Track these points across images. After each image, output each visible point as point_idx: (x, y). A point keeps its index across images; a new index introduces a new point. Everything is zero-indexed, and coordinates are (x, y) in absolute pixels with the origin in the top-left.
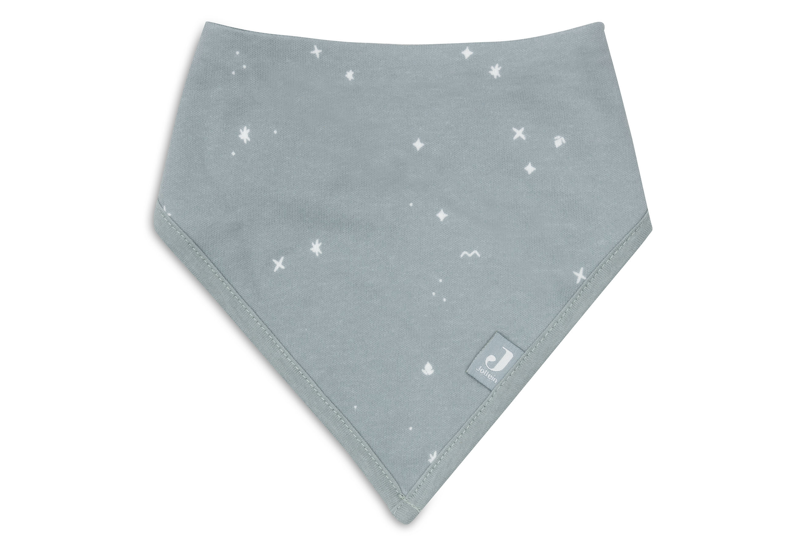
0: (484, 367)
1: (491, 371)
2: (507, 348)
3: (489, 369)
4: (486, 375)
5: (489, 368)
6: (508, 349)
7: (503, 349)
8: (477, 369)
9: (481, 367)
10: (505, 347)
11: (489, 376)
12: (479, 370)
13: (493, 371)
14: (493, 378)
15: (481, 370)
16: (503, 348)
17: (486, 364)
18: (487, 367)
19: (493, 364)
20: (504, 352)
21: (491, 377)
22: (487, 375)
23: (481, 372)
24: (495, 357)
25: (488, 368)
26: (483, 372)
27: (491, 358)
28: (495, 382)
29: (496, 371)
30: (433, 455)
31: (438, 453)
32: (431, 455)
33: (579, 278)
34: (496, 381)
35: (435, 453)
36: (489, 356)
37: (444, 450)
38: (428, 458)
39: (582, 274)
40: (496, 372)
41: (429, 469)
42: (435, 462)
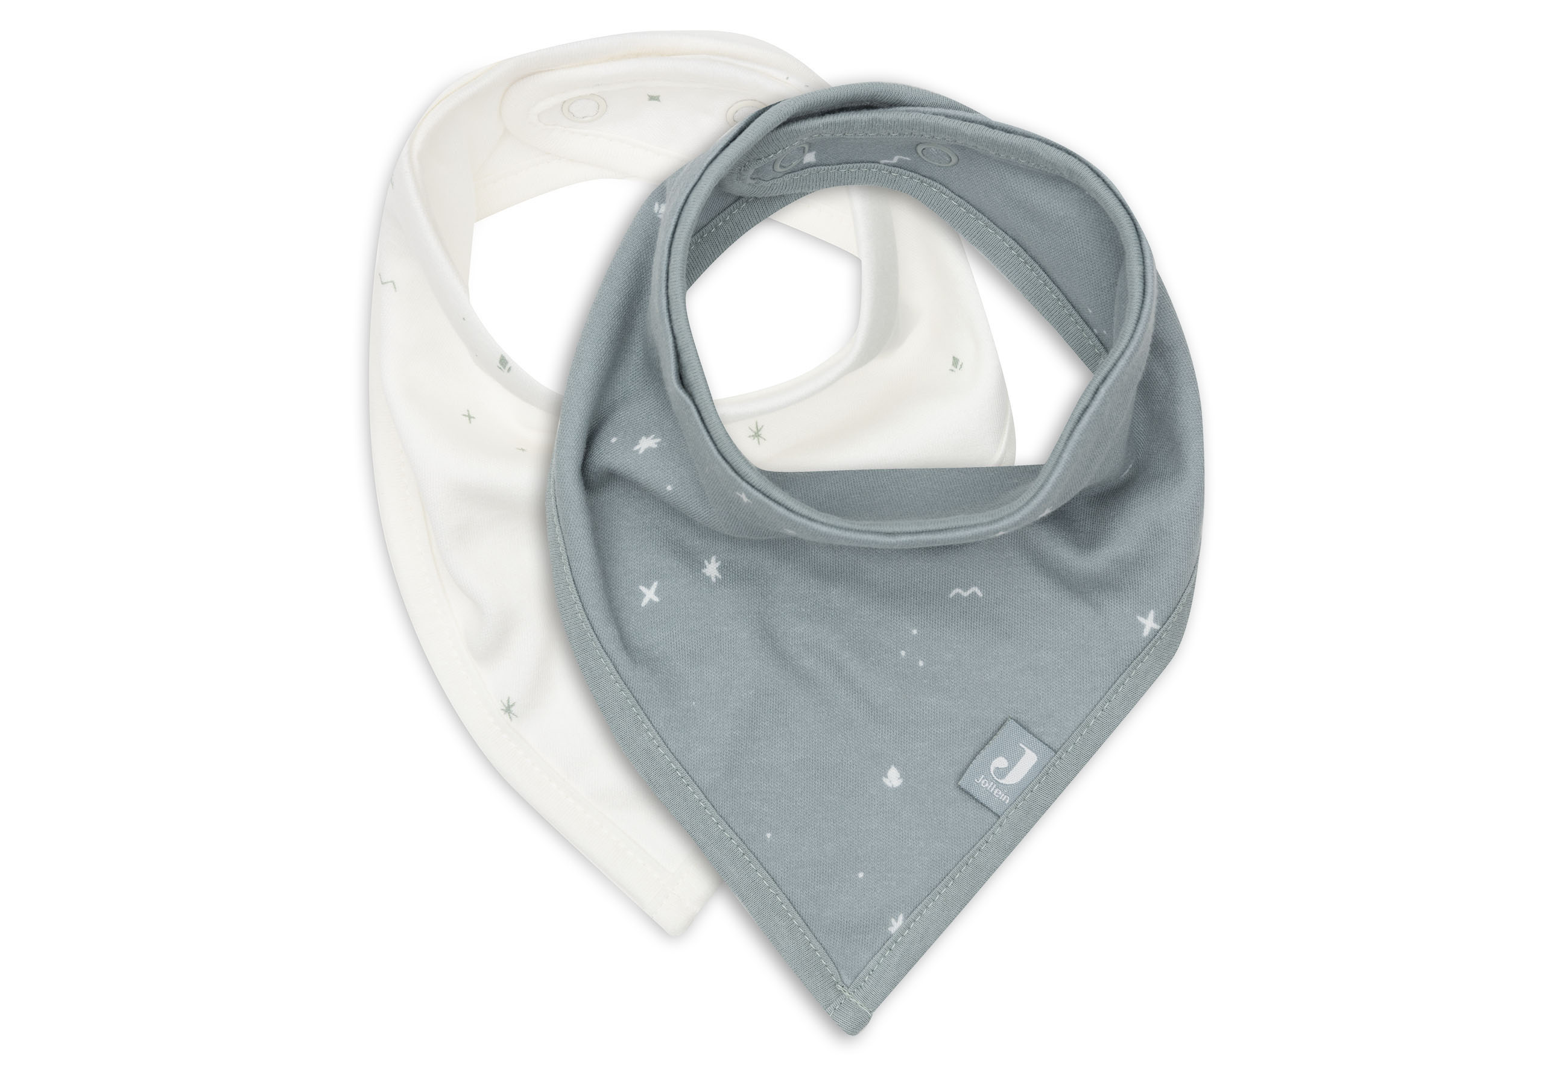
0: (988, 777)
1: (999, 783)
2: (1026, 746)
3: (996, 781)
4: (991, 791)
5: (997, 779)
6: (1029, 748)
7: (1020, 747)
8: (976, 780)
9: (983, 776)
10: (1023, 744)
11: (995, 792)
12: (980, 780)
13: (1002, 784)
14: (1003, 795)
15: (983, 782)
16: (1021, 745)
17: (992, 773)
18: (994, 776)
19: (1003, 773)
20: (1023, 752)
21: (1000, 793)
22: (992, 789)
23: (982, 785)
24: (1006, 761)
25: (995, 778)
26: (987, 785)
27: (1000, 762)
28: (1007, 803)
29: (1007, 783)
30: (897, 920)
31: (906, 918)
32: (893, 920)
33: (1147, 627)
34: (1008, 801)
35: (901, 918)
36: (998, 759)
37: (915, 912)
38: (888, 924)
39: (1152, 621)
40: (1008, 785)
41: (889, 942)
42: (901, 932)
